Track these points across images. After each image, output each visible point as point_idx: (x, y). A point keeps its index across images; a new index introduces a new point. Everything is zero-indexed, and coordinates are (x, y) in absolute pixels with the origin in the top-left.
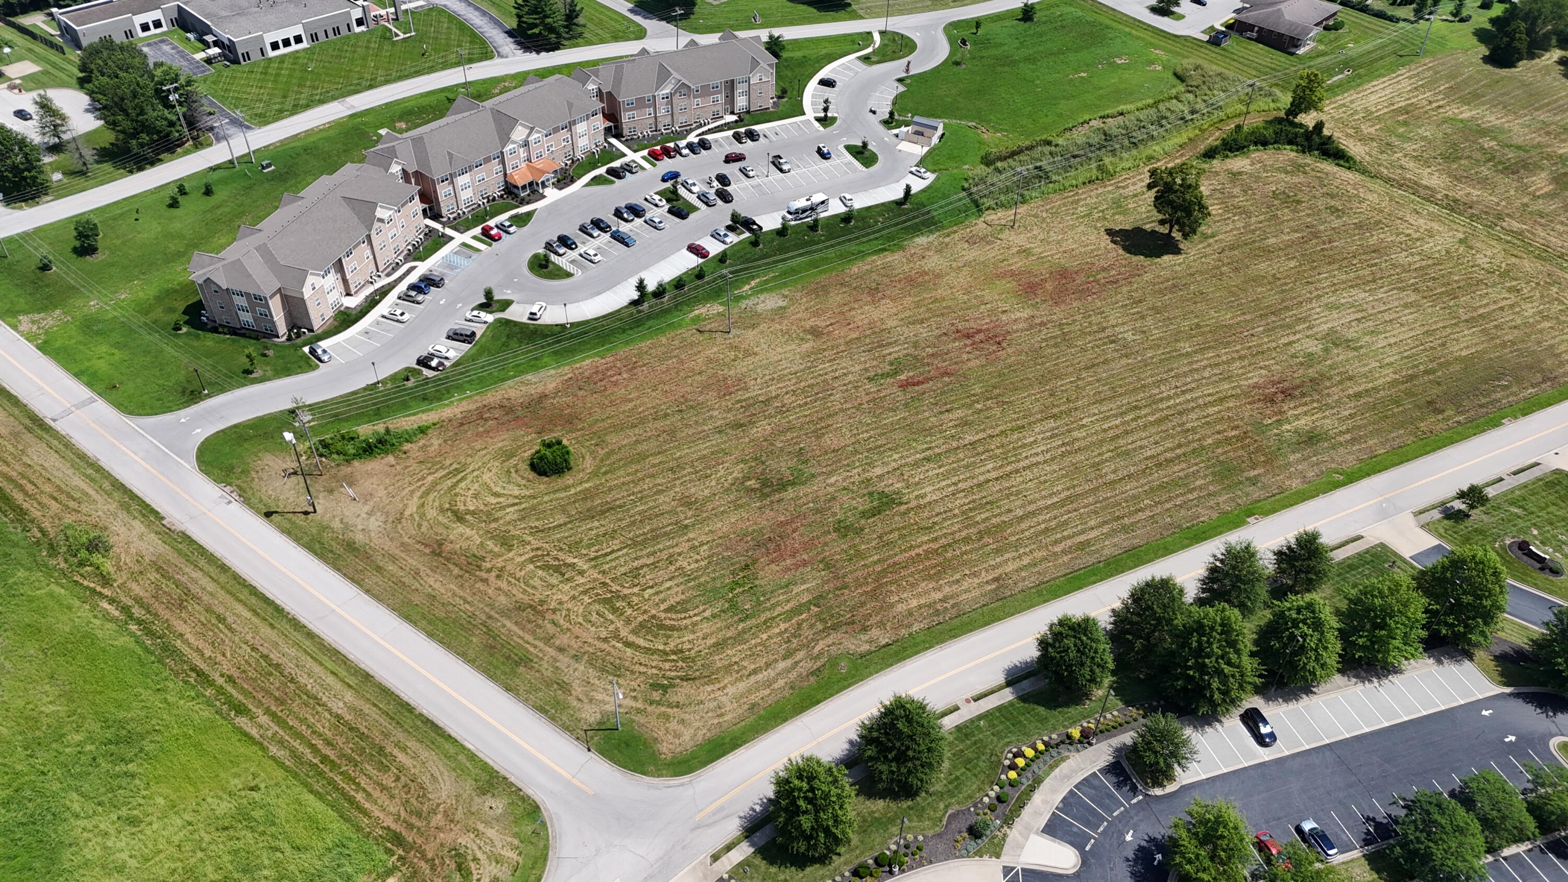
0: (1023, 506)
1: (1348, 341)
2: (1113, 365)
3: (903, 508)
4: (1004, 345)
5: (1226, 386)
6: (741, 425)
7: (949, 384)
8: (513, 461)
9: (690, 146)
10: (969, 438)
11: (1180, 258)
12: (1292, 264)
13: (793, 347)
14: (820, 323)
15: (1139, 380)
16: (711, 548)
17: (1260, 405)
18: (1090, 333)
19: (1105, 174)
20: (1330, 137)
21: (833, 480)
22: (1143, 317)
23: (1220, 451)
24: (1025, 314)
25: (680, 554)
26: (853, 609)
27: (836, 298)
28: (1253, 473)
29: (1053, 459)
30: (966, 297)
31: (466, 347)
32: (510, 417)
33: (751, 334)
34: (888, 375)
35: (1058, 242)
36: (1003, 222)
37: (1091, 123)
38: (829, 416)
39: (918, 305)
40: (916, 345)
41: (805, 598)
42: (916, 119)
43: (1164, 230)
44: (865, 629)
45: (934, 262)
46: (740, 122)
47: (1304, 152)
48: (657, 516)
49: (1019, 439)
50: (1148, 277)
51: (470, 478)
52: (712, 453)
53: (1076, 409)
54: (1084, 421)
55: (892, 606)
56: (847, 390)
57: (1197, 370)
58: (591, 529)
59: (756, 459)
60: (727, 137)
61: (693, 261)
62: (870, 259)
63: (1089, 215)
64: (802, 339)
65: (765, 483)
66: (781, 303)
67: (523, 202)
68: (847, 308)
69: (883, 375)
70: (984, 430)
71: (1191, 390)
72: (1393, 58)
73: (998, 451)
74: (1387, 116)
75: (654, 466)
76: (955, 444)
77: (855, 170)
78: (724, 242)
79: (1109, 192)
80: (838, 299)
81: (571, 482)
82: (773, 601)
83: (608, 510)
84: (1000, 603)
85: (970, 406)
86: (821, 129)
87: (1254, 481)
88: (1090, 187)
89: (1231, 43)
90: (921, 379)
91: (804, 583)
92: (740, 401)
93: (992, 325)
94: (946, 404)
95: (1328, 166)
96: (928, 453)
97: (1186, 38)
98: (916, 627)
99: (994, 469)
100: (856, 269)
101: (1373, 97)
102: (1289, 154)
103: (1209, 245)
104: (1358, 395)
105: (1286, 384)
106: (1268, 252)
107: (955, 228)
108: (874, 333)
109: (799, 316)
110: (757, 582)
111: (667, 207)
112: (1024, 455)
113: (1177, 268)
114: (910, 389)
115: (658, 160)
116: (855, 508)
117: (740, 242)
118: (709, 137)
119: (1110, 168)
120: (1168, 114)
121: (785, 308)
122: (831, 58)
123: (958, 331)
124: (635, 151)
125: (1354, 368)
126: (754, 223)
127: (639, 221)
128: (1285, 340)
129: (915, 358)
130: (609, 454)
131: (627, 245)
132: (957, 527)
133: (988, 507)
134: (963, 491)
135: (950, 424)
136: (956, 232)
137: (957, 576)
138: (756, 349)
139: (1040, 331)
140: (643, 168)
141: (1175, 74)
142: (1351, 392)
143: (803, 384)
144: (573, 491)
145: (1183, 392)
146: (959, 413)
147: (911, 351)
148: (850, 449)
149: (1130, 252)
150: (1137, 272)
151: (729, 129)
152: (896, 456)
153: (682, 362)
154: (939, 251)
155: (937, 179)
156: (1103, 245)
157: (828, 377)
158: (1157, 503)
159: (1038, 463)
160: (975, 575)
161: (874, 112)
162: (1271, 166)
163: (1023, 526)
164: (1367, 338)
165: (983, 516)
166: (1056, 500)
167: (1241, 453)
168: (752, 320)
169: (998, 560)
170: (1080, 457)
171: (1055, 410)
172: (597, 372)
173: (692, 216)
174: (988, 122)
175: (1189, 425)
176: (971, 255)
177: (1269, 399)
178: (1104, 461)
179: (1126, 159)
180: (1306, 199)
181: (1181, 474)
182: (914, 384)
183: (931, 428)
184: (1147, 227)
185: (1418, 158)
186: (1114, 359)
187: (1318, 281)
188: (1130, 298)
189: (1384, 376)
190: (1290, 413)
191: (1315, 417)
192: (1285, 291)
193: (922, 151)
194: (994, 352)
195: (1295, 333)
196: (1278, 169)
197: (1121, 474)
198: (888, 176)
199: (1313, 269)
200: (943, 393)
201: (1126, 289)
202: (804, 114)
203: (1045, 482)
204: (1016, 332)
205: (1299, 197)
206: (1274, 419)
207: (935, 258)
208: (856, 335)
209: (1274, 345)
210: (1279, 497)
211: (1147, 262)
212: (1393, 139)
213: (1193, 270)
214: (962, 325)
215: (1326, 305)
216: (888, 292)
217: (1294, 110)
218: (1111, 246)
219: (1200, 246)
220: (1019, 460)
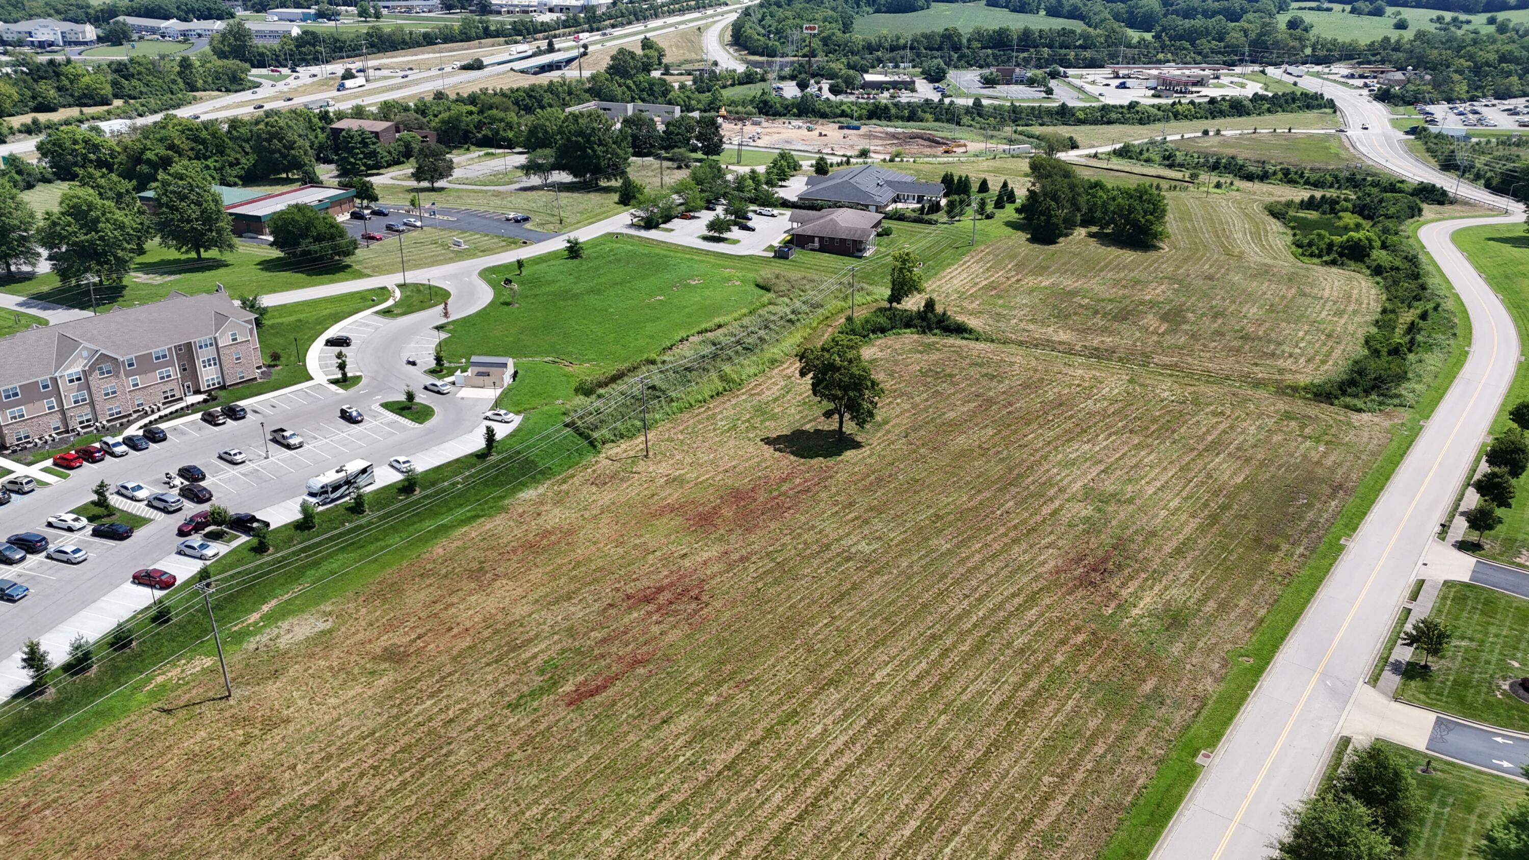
1: (1113, 495)
2: (867, 588)
4: (705, 598)
5: (1025, 580)
7: (649, 677)
9: (131, 443)
10: (721, 758)
11: (866, 451)
12: (990, 431)
13: (358, 689)
14: (398, 638)
15: (914, 599)
17: (1080, 593)
18: (813, 556)
19: (730, 386)
20: (944, 314)
22: (866, 522)
23: (1081, 668)
24: (714, 551)
27: (417, 596)
28: (1148, 687)
29: (869, 752)
30: (621, 551)
33: (272, 688)
34: (542, 691)
35: (712, 462)
36: (632, 453)
37: (691, 339)
38: (456, 794)
39: (553, 576)
40: (571, 632)
42: (474, 359)
43: (832, 424)
45: (555, 517)
46: (212, 398)
47: (924, 332)
49: (799, 735)
50: (841, 477)
53: (856, 663)
54: (878, 677)
56: (477, 737)
57: (975, 568)
60: (193, 422)
61: (146, 596)
62: (458, 532)
63: (734, 427)
64: (372, 673)
66: (322, 626)
68: (439, 606)
69: (532, 694)
70: (738, 736)
71: (987, 595)
72: (950, 251)
73: (778, 766)
74: (979, 293)
76: (701, 776)
77: (404, 428)
78: (202, 558)
79: (745, 401)
80: (422, 596)
85: (698, 703)
86: (341, 391)
87: (1159, 698)
88: (721, 399)
89: (796, 254)
90: (599, 682)
93: (675, 577)
94: (657, 711)
95: (954, 341)
96: (663, 808)
97: (751, 257)
99: (788, 800)
100: (439, 549)
101: (955, 282)
102: (910, 338)
103: (888, 432)
104: (1179, 552)
105: (1090, 560)
106: (955, 426)
107: (571, 471)
108: (496, 632)
109: (360, 637)
111: (89, 527)
112: (821, 759)
113: (868, 461)
114: (587, 703)
115: (72, 468)
117: (232, 552)
118: (163, 426)
119: (735, 376)
120: (772, 318)
121: (330, 631)
122: (337, 318)
123: (628, 598)
124: (29, 464)
125: (1142, 520)
126: (253, 519)
127: (33, 560)
128: (1046, 511)
129: (578, 651)
135: (679, 743)
136: (573, 476)
138: (285, 713)
139: (745, 569)
140: (44, 484)
141: (758, 286)
142: (1167, 549)
143: (390, 749)
145: (980, 600)
146: (684, 721)
147: (567, 643)
148: (516, 846)
149: (803, 457)
150: (825, 477)
151: (194, 412)
152: (607, 834)
154: (558, 503)
155: (525, 420)
156: (767, 455)
159: (849, 768)
161: (414, 364)
162: (901, 349)
164: (1129, 488)
166: (914, 824)
167: (1110, 663)
170: (906, 737)
171: (828, 673)
173: (139, 534)
174: (570, 354)
175: (1019, 643)
176: (606, 497)
177: (1085, 582)
178: (944, 732)
179: (748, 366)
180: (956, 371)
181: (1059, 718)
182: (591, 694)
183: (649, 760)
184: (808, 427)
185: (1033, 321)
186: (863, 581)
187: (1031, 442)
188: (836, 503)
189: (1186, 522)
190: (1124, 593)
191: (1156, 589)
192: (1002, 460)
193: (492, 394)
194: (696, 611)
195: (1051, 500)
196: (910, 351)
197: (981, 744)
198: (455, 428)
199: (1015, 432)
200: (644, 694)
201: (824, 495)
202: (312, 379)
203: (879, 796)
204: (713, 577)
205: (948, 371)
206: (1113, 605)
207: (556, 511)
208: (466, 643)
209: (1039, 518)
210: (1205, 713)
211: (831, 462)
212: (999, 310)
213: (889, 459)
214: (630, 589)
215: (1059, 463)
216: (501, 570)
217: (895, 297)
218: (777, 454)
219: (879, 435)
220: (819, 772)
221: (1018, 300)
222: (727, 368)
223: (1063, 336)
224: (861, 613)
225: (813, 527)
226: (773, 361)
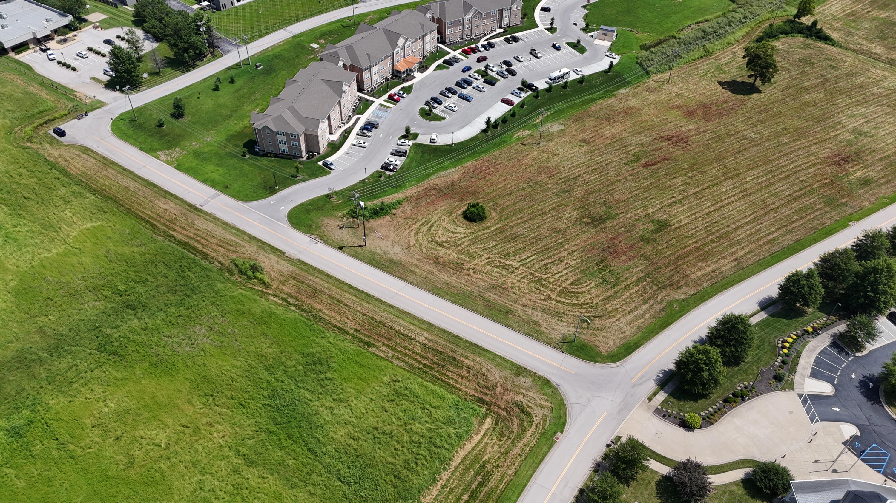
0: (734, 223)
1: (865, 133)
2: (750, 150)
3: (673, 227)
4: (689, 143)
5: (813, 158)
6: (567, 191)
7: (669, 164)
8: (454, 216)
9: (483, 46)
10: (692, 191)
11: (763, 95)
12: (822, 95)
13: (577, 149)
14: (587, 136)
15: (767, 157)
16: (579, 254)
17: (833, 167)
18: (731, 135)
19: (708, 53)
20: (821, 29)
21: (629, 216)
22: (756, 126)
23: (822, 190)
24: (693, 127)
25: (564, 257)
26: (669, 278)
27: (589, 123)
28: (844, 201)
29: (740, 199)
30: (658, 120)
31: (403, 159)
32: (441, 194)
33: (551, 144)
34: (634, 161)
35: (695, 90)
36: (662, 80)
37: (692, 26)
38: (612, 184)
39: (635, 124)
40: (642, 145)
41: (641, 275)
42: (602, 27)
43: (752, 80)
44: (679, 288)
45: (633, 102)
46: (505, 32)
47: (807, 37)
48: (543, 239)
49: (718, 190)
50: (749, 105)
51: (435, 225)
52: (558, 206)
53: (741, 174)
54: (747, 179)
55: (688, 276)
56: (616, 170)
57: (795, 151)
58: (511, 247)
59: (583, 208)
60: (501, 41)
61: (508, 108)
62: (599, 102)
63: (706, 75)
64: (580, 145)
65: (593, 220)
66: (561, 127)
67: (404, 81)
68: (597, 128)
69: (631, 161)
70: (698, 186)
71: (796, 161)
73: (709, 197)
74: (844, 17)
75: (529, 214)
76: (686, 194)
77: (576, 56)
78: (520, 97)
79: (713, 62)
80: (591, 123)
81: (489, 224)
82: (625, 277)
83: (516, 237)
84: (742, 271)
85: (685, 175)
86: (550, 34)
87: (846, 204)
88: (702, 60)
90: (653, 162)
91: (637, 267)
92: (560, 179)
93: (678, 134)
94: (672, 174)
95: (821, 44)
96: (674, 199)
98: (705, 285)
99: (711, 205)
100: (593, 107)
101: (833, 8)
102: (799, 39)
103: (775, 88)
104: (881, 160)
105: (843, 156)
106: (807, 90)
107: (638, 84)
108: (617, 140)
109: (573, 133)
110: (611, 268)
111: (483, 80)
112: (724, 198)
113: (762, 100)
114: (649, 168)
115: (468, 54)
116: (647, 229)
117: (528, 96)
118: (493, 41)
119: (710, 50)
120: (733, 20)
121: (564, 130)
123: (662, 137)
124: (454, 50)
125: (873, 146)
126: (533, 86)
127: (470, 88)
128: (833, 134)
129: (645, 152)
130: (503, 209)
131: (469, 101)
132: (704, 235)
133: (716, 224)
134: (700, 217)
135: (679, 184)
136: (639, 86)
137: (715, 259)
138: (557, 152)
139: (705, 135)
140: (462, 60)
142: (877, 158)
143: (590, 168)
144: (492, 229)
145: (792, 162)
146: (681, 179)
147: (641, 148)
148: (631, 199)
149: (734, 93)
150: (742, 104)
151: (501, 36)
152: (657, 202)
153: (519, 161)
154: (634, 97)
155: (621, 58)
156: (719, 90)
157: (603, 164)
158: (801, 218)
159: (732, 202)
160: (724, 258)
161: (576, 24)
162: (793, 45)
163: (738, 232)
164: (874, 131)
165: (716, 229)
166: (749, 219)
167: (833, 191)
168: (551, 137)
169: (733, 250)
170: (753, 197)
171: (730, 175)
172: (476, 169)
173: (498, 84)
174: (637, 27)
175: (802, 179)
176: (652, 98)
177: (837, 164)
178: (767, 198)
179: (717, 45)
180: (816, 62)
181: (807, 203)
182: (651, 165)
183: (670, 187)
184: (739, 80)
185: (866, 39)
186: (749, 148)
187: (839, 103)
188: (745, 116)
189: (890, 149)
190: (850, 170)
191: (864, 171)
192: (823, 109)
193: (608, 44)
194: (686, 147)
195: (837, 130)
196: (797, 47)
197: (777, 204)
198: (595, 58)
199: (833, 97)
200: (668, 169)
201: (740, 112)
202: (538, 27)
203: (740, 210)
204: (693, 136)
205: (812, 61)
206: (844, 173)
207: (633, 100)
208: (608, 142)
209: (829, 136)
210: (860, 212)
211: (746, 98)
212: (851, 29)
213: (772, 101)
214: (662, 134)
215: (847, 115)
216: (616, 119)
217: (798, 16)
218: (723, 90)
219: (770, 88)
220: (722, 201)
221: (863, 25)
222: (708, 45)
223: (879, 50)
224: (746, 159)
225: (733, 124)
226: (728, 43)
